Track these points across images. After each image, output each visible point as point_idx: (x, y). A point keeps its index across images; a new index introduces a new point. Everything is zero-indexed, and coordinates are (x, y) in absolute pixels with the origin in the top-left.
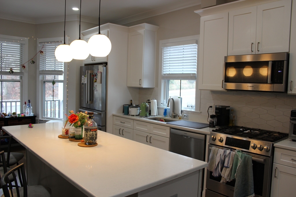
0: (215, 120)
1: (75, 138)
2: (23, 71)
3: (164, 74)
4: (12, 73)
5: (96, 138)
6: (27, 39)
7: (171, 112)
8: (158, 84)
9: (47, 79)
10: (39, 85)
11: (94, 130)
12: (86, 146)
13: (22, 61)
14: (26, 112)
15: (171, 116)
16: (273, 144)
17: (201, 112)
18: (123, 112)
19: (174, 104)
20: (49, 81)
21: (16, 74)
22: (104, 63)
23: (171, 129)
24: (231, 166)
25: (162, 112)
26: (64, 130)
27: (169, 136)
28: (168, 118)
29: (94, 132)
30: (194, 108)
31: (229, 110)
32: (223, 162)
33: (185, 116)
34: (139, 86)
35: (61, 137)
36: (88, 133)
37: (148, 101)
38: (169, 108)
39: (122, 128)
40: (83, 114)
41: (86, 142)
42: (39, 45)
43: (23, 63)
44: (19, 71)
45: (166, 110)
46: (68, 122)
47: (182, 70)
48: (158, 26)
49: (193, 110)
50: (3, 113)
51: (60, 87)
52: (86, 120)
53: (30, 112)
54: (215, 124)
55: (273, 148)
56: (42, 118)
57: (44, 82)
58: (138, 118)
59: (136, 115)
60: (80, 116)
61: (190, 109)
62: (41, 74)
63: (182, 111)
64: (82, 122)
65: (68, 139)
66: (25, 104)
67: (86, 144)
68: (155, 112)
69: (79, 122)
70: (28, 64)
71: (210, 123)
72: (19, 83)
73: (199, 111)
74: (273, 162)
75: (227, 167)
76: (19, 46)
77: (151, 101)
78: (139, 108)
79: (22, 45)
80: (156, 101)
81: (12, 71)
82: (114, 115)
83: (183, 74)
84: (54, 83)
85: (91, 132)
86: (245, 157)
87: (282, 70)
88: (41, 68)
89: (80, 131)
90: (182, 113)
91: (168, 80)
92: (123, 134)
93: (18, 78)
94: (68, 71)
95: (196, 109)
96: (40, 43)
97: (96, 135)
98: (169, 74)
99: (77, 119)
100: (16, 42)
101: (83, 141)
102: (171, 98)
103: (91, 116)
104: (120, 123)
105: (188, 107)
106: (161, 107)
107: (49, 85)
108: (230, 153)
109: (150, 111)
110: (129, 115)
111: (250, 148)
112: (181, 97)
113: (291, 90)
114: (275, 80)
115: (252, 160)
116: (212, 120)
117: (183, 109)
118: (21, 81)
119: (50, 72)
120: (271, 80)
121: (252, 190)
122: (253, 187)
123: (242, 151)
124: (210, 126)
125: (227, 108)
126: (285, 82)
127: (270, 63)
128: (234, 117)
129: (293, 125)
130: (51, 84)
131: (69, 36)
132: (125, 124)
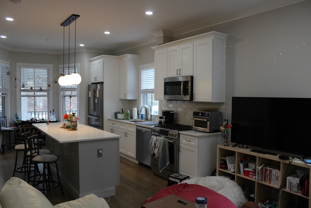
0: (163, 120)
2: (49, 89)
3: (143, 89)
4: (41, 90)
5: (76, 126)
6: (51, 66)
8: (139, 97)
9: (66, 94)
10: (61, 99)
11: (75, 122)
12: (71, 130)
13: (48, 81)
14: (51, 118)
16: (178, 132)
18: (114, 117)
19: (147, 110)
20: (67, 96)
21: (44, 91)
22: (101, 83)
23: (137, 127)
24: (159, 146)
25: (140, 116)
26: (63, 124)
27: (135, 131)
28: (140, 120)
30: (158, 113)
31: (173, 113)
32: (155, 144)
33: (152, 119)
34: (125, 98)
35: (61, 127)
36: (72, 123)
39: (113, 128)
42: (60, 70)
43: (49, 83)
44: (46, 89)
45: (142, 115)
48: (139, 55)
49: (157, 115)
50: (35, 119)
51: (75, 100)
53: (54, 119)
55: (179, 134)
57: (64, 96)
58: (123, 121)
59: (122, 119)
62: (62, 90)
63: (151, 115)
65: (64, 128)
66: (50, 112)
69: (69, 118)
70: (53, 83)
71: (159, 122)
74: (179, 143)
75: (157, 147)
76: (47, 71)
78: (123, 114)
80: (136, 108)
81: (41, 89)
82: (109, 120)
84: (70, 97)
86: (165, 140)
87: (188, 87)
90: (151, 117)
91: (146, 94)
92: (113, 132)
93: (46, 93)
94: (80, 88)
96: (61, 68)
98: (147, 89)
99: (68, 116)
100: (44, 68)
102: (143, 106)
103: (74, 114)
104: (112, 125)
105: (155, 113)
106: (140, 113)
107: (67, 99)
108: (159, 138)
109: (132, 116)
110: (118, 119)
111: (169, 135)
113: (194, 99)
114: (186, 93)
115: (168, 142)
116: (160, 120)
117: (152, 114)
118: (48, 96)
119: (68, 90)
120: (183, 93)
121: (168, 159)
122: (169, 158)
123: (165, 137)
124: (159, 124)
125: (171, 112)
126: (190, 94)
127: (182, 83)
128: (177, 118)
129: (194, 120)
130: (69, 98)
131: (80, 63)
132: (114, 125)
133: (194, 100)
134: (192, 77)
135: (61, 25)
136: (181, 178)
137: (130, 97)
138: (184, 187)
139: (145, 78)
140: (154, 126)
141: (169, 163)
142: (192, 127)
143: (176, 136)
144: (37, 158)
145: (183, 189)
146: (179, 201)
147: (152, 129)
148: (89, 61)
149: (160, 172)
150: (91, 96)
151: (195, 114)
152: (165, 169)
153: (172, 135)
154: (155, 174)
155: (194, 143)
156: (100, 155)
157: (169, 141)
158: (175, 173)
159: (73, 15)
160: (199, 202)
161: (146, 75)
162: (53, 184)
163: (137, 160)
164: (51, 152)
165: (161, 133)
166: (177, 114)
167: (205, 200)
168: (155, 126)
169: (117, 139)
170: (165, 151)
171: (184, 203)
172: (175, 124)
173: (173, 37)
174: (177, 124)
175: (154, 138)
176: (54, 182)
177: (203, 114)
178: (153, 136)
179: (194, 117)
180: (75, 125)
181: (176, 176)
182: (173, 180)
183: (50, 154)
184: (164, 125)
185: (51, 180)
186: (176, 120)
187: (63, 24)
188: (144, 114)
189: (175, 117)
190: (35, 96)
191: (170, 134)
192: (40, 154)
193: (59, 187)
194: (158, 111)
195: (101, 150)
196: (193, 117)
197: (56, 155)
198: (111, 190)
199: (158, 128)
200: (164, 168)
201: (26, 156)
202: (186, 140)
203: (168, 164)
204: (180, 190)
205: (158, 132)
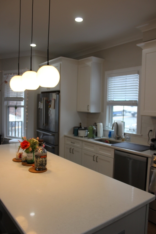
3: (109, 101)
5: (46, 164)
7: (115, 134)
8: (103, 110)
9: (10, 104)
10: (4, 110)
11: (44, 157)
12: (35, 171)
15: (115, 137)
17: (142, 135)
18: (74, 133)
19: (118, 127)
20: (12, 106)
22: (57, 91)
23: (116, 151)
25: (107, 134)
26: (18, 154)
27: (113, 156)
28: (112, 139)
29: (44, 159)
30: (136, 131)
33: (127, 138)
35: (15, 160)
36: (38, 159)
37: (95, 124)
38: (113, 130)
39: (72, 148)
40: (34, 140)
41: (36, 168)
42: (4, 76)
45: (110, 132)
46: (21, 148)
47: (124, 97)
49: (134, 133)
52: (37, 146)
54: (155, 147)
56: (7, 136)
57: (8, 107)
59: (85, 137)
60: (32, 142)
61: (131, 131)
62: (5, 100)
63: (125, 134)
64: (33, 148)
65: (21, 163)
67: (36, 170)
68: (101, 134)
69: (31, 148)
73: (139, 134)
77: (98, 124)
78: (87, 130)
80: (101, 124)
82: (65, 136)
83: (125, 101)
84: (16, 107)
85: (41, 159)
88: (6, 96)
89: (32, 156)
90: (125, 135)
91: (111, 106)
92: (73, 152)
94: (28, 97)
95: (137, 132)
96: (5, 74)
97: (46, 161)
98: (113, 101)
99: (28, 145)
101: (34, 166)
102: (116, 122)
103: (41, 143)
104: (71, 143)
105: (130, 130)
106: (106, 129)
107: (12, 109)
109: (97, 133)
110: (79, 136)
112: (124, 121)
117: (126, 132)
119: (12, 99)
124: (151, 149)
130: (14, 108)
132: (75, 145)
150: (42, 107)
180: (44, 162)
194: (135, 128)
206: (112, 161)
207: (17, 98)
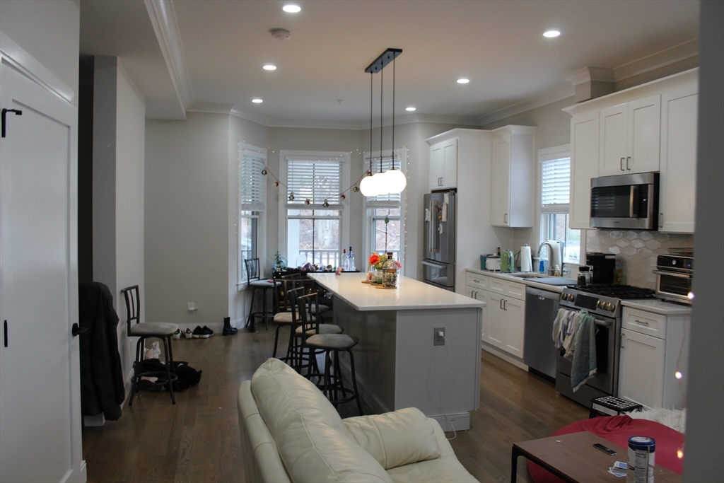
0: (588, 275)
1: (377, 283)
2: (343, 203)
3: (545, 205)
4: (326, 206)
5: (395, 280)
6: (348, 154)
8: (536, 222)
9: (378, 215)
10: (367, 224)
11: (392, 271)
13: (341, 187)
14: (345, 264)
15: (548, 271)
16: (620, 301)
18: (479, 265)
19: (553, 253)
20: (380, 219)
21: (333, 207)
22: (452, 189)
23: (527, 288)
24: (573, 332)
26: (369, 274)
27: (524, 298)
29: (392, 274)
30: (578, 258)
31: (614, 260)
32: (565, 328)
33: (565, 271)
34: (504, 224)
35: (366, 282)
36: (385, 274)
39: (476, 290)
42: (364, 163)
43: (343, 191)
44: (337, 203)
45: (542, 263)
48: (536, 126)
49: (577, 262)
50: (314, 265)
51: (395, 226)
53: (351, 266)
55: (621, 307)
57: (374, 219)
58: (499, 274)
59: (496, 270)
61: (573, 260)
62: (368, 207)
63: (563, 264)
66: (345, 252)
68: (527, 266)
69: (381, 263)
70: (351, 191)
71: (579, 279)
72: (338, 221)
74: (621, 327)
75: (569, 334)
76: (338, 165)
77: (522, 248)
78: (500, 259)
79: (342, 164)
80: (528, 248)
81: (327, 203)
82: (467, 271)
84: (387, 220)
85: (388, 274)
86: (587, 319)
87: (647, 198)
89: (381, 274)
91: (552, 216)
93: (336, 213)
94: (407, 201)
96: (365, 159)
97: (395, 277)
98: (555, 204)
99: (378, 260)
100: (332, 159)
102: (545, 243)
103: (390, 256)
104: (474, 282)
106: (537, 259)
107: (380, 225)
108: (574, 315)
109: (519, 264)
110: (488, 270)
111: (597, 309)
113: (662, 227)
114: (640, 211)
115: (595, 323)
116: (581, 274)
117: (564, 261)
118: (340, 218)
119: (381, 205)
120: (634, 213)
121: (593, 363)
122: (595, 360)
123: (590, 313)
124: (579, 283)
125: (607, 257)
126: (650, 215)
127: (632, 188)
128: (621, 271)
129: (659, 277)
130: (384, 221)
131: (407, 147)
132: (480, 284)
133: (660, 230)
134: (657, 176)
135: (366, 70)
136: (622, 406)
137: (515, 222)
138: (621, 424)
139: (551, 179)
140: (566, 287)
141: (594, 371)
142: (654, 292)
143: (613, 311)
144: (315, 340)
145: (618, 427)
146: (598, 446)
147: (561, 294)
148: (427, 142)
149: (575, 390)
150: (429, 220)
151: (663, 262)
152: (586, 384)
153: (605, 308)
154: (563, 396)
155: (656, 327)
156: (439, 340)
157: (596, 320)
158: (609, 395)
159: (390, 50)
160: (635, 446)
161: (553, 172)
162: (344, 395)
163: (525, 363)
164: (343, 330)
165: (581, 302)
166: (622, 261)
167: (649, 444)
168: (569, 287)
169: (477, 310)
170: (588, 343)
171: (607, 451)
172: (616, 285)
173: (614, 83)
174: (622, 286)
175: (564, 313)
176: (344, 391)
177: (680, 263)
178: (561, 310)
179: (660, 269)
180: (392, 277)
181: (609, 402)
182: (603, 411)
183: (340, 333)
184: (589, 286)
185: (339, 386)
186: (619, 274)
187: (369, 70)
188: (546, 261)
189: (616, 268)
190: (314, 219)
191: (600, 306)
192: (320, 331)
193: (355, 400)
194: (578, 254)
195: (443, 330)
196: (658, 268)
197: (351, 337)
198: (462, 418)
199: (575, 293)
200: (583, 383)
201: (294, 335)
202: (637, 321)
203: (593, 374)
204: (610, 429)
205: (572, 301)
206: (523, 304)
207: (389, 202)
